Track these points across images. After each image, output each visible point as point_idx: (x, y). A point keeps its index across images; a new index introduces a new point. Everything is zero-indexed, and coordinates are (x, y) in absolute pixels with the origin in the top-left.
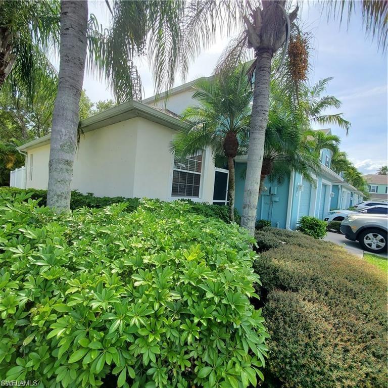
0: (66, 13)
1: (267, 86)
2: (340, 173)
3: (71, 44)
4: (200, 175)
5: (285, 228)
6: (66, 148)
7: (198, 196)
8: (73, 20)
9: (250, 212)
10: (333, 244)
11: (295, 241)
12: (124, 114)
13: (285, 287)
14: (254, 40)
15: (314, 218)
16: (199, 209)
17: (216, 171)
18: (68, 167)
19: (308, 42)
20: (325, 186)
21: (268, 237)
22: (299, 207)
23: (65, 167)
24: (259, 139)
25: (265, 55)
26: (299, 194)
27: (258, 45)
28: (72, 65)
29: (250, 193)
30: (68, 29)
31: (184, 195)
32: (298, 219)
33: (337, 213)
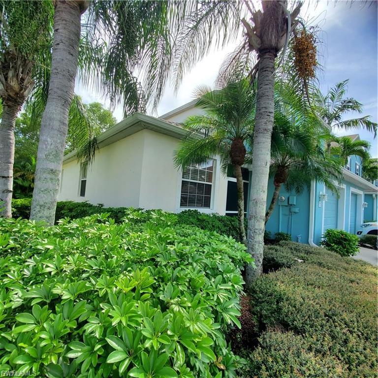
0: (58, 29)
1: (271, 87)
2: (375, 181)
3: (61, 57)
4: (211, 185)
5: (308, 243)
6: (51, 157)
7: (209, 206)
8: (64, 35)
9: (257, 224)
10: (365, 263)
11: (315, 258)
12: (132, 127)
13: (288, 325)
14: (254, 41)
15: (341, 232)
16: (204, 220)
17: (228, 181)
18: (53, 176)
19: (315, 37)
20: (355, 195)
21: (282, 253)
22: (323, 218)
23: (49, 176)
24: (264, 143)
25: (267, 56)
26: (323, 204)
27: (259, 47)
28: (61, 77)
29: (256, 202)
30: (58, 44)
31: (194, 206)
32: (323, 232)
33: (371, 225)
